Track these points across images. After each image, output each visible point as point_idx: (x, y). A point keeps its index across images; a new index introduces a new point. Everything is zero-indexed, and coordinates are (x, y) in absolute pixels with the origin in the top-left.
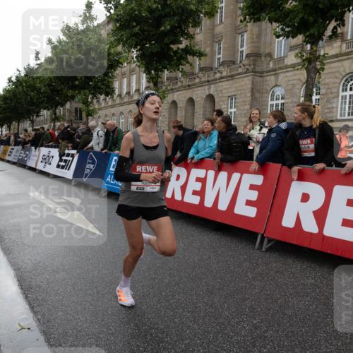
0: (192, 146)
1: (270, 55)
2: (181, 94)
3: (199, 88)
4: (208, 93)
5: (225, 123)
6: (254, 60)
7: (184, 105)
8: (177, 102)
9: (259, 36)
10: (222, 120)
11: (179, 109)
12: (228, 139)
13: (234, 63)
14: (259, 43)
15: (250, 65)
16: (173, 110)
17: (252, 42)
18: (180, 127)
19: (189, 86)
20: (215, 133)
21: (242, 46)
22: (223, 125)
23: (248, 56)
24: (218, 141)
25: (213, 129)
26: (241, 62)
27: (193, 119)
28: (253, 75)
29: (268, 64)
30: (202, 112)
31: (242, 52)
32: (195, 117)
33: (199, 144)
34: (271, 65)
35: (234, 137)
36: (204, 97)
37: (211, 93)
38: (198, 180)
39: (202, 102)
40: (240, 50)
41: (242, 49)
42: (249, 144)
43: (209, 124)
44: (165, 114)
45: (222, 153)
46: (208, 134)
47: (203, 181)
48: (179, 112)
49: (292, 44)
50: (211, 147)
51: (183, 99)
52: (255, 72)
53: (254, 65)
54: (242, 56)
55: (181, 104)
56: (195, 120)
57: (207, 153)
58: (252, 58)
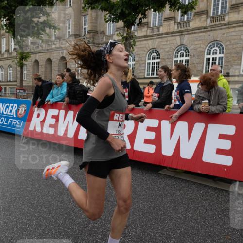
0: (49, 93)
1: (103, 32)
2: (41, 56)
3: (55, 52)
4: (61, 56)
5: (71, 77)
6: (93, 35)
7: (44, 64)
8: (39, 61)
9: (96, 19)
10: (70, 75)
11: (40, 66)
12: (73, 88)
13: (79, 36)
14: (97, 23)
15: (90, 38)
16: (36, 67)
17: (91, 23)
18: (40, 79)
19: (48, 50)
20: (65, 84)
21: (85, 25)
22: (70, 78)
23: (89, 32)
24: (67, 90)
25: (63, 81)
26: (84, 35)
27: (51, 74)
28: (93, 45)
29: (103, 38)
30: (57, 70)
31: (85, 29)
32: (52, 73)
33: (54, 91)
34: (105, 39)
35: (78, 87)
36: (59, 58)
37: (64, 56)
38: (53, 117)
39: (58, 62)
40: (84, 27)
41: (85, 27)
42: (88, 92)
43: (61, 78)
44: (30, 69)
45: (70, 98)
46: (60, 85)
47: (56, 118)
48: (40, 69)
49: (118, 27)
50: (62, 94)
51: (43, 59)
52: (94, 43)
53: (93, 38)
54: (85, 31)
55: (42, 63)
56: (53, 75)
57: (59, 98)
58: (92, 34)
